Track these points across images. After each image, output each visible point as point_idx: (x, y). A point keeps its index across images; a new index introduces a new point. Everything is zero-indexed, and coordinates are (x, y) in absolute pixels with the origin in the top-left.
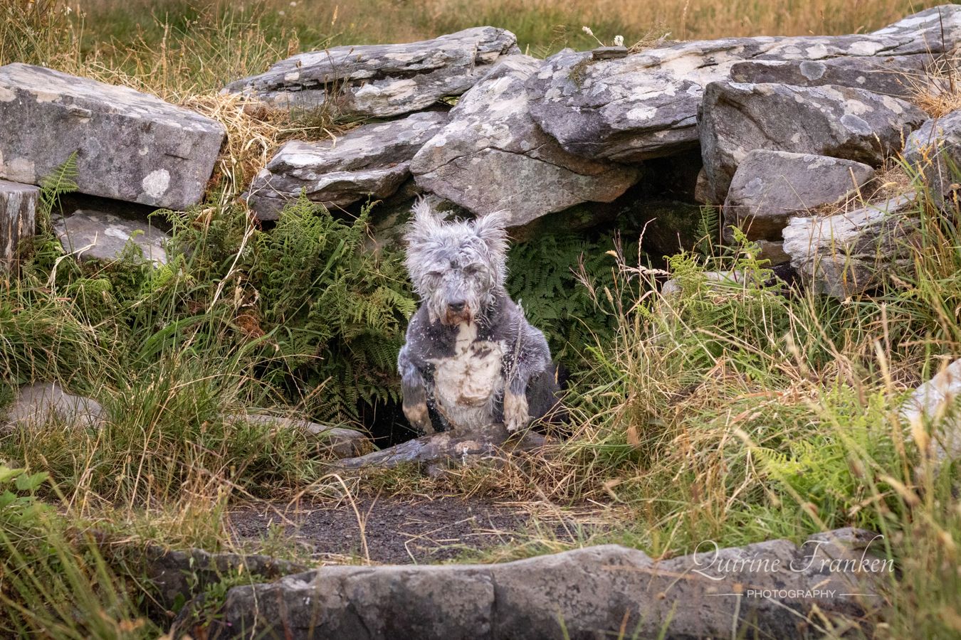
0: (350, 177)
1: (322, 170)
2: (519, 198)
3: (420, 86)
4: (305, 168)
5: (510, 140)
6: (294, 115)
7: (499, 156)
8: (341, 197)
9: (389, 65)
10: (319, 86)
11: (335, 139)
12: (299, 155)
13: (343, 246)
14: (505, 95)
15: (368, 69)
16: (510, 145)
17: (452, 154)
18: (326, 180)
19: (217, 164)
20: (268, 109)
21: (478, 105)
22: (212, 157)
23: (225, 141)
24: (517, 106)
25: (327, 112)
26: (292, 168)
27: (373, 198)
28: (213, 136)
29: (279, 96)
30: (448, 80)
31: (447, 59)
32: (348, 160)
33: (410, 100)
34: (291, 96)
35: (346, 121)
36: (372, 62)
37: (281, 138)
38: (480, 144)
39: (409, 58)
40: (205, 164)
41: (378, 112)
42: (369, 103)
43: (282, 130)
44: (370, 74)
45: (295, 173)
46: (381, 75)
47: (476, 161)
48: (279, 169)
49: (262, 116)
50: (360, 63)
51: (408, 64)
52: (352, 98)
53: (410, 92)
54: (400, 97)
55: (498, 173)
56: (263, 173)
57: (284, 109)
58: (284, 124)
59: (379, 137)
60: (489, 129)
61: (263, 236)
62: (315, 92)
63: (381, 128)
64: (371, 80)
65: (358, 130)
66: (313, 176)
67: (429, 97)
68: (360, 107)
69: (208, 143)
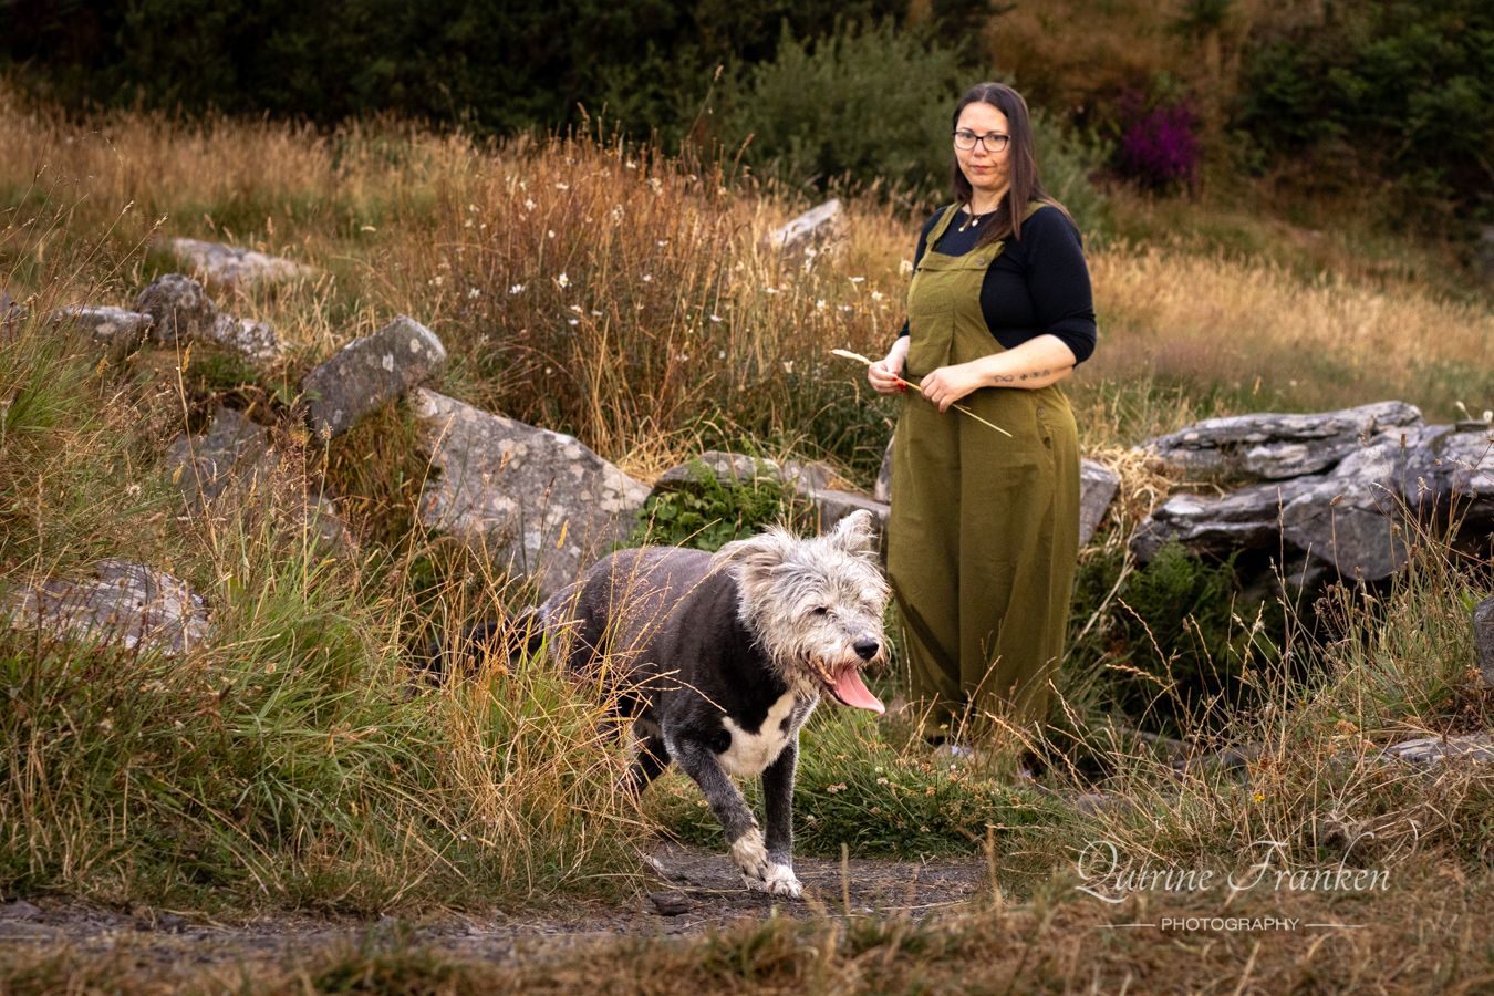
0: (1223, 527)
1: (1198, 519)
2: (1377, 556)
3: (1311, 452)
4: (1183, 517)
5: (1372, 501)
6: (1190, 472)
7: (1359, 515)
8: (1213, 545)
9: (1283, 430)
10: (1214, 446)
11: (1223, 495)
12: (1179, 506)
13: (1210, 589)
14: (1378, 461)
15: (1262, 432)
16: (1372, 505)
17: (1316, 510)
18: (1200, 528)
19: (1108, 511)
20: (1166, 466)
21: (1352, 469)
22: (1104, 504)
23: (1118, 492)
24: (1384, 471)
25: (1220, 469)
26: (1171, 515)
27: (1239, 546)
28: (1107, 485)
29: (1178, 454)
30: (1338, 447)
31: (1340, 428)
32: (1225, 512)
33: (1299, 464)
34: (1189, 455)
35: (1237, 480)
36: (1267, 427)
37: (1173, 491)
38: (1344, 503)
39: (1303, 424)
40: (1097, 509)
41: (1269, 473)
42: (1260, 465)
43: (1176, 484)
44: (1263, 437)
45: (1174, 520)
46: (1274, 439)
47: (1339, 517)
48: (1161, 516)
49: (1161, 471)
50: (1255, 427)
51: (1301, 430)
52: (1244, 459)
53: (1300, 457)
54: (1290, 461)
55: (1358, 531)
56: (1147, 520)
57: (1182, 467)
58: (1179, 479)
59: (1263, 495)
60: (1354, 490)
61: (1138, 575)
62: (1211, 452)
63: (1267, 488)
64: (1264, 443)
65: (1248, 489)
66: (1191, 525)
67: (1318, 461)
68: (1252, 467)
69: (1101, 490)
